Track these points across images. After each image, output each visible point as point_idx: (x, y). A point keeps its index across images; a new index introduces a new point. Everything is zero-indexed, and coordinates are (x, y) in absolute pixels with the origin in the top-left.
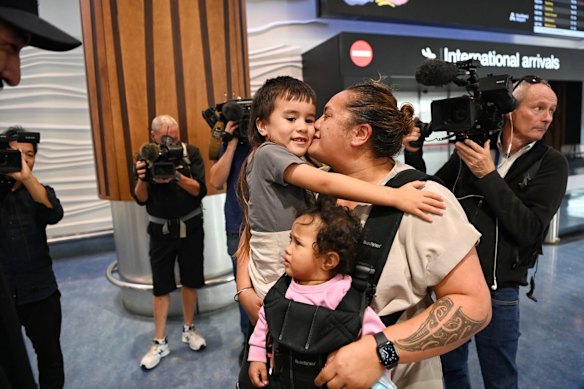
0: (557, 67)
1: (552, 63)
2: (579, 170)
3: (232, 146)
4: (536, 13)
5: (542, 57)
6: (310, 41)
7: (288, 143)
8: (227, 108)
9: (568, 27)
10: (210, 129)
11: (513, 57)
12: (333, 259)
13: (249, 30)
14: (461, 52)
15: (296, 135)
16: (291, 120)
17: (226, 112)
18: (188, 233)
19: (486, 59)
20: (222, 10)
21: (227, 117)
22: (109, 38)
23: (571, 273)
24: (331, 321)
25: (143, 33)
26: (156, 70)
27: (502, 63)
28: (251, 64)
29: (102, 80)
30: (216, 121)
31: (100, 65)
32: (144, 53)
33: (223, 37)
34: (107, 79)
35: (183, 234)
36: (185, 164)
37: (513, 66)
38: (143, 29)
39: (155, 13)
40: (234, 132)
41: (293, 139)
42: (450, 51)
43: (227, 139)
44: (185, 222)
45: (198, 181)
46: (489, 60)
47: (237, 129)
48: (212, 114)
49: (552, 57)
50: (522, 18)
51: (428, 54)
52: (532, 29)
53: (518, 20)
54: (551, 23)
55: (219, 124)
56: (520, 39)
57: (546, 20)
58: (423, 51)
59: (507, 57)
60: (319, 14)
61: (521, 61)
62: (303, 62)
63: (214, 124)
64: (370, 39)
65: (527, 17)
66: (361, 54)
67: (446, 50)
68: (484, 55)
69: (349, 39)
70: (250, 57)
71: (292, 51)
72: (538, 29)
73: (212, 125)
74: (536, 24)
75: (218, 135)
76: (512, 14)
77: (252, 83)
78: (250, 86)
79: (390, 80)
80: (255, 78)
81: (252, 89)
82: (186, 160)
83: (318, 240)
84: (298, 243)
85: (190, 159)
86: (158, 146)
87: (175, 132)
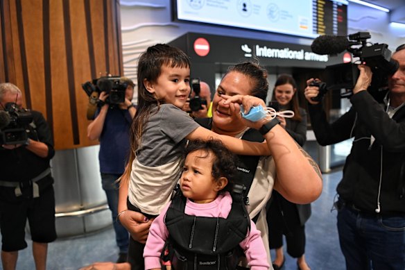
0: (327, 60)
1: (323, 57)
3: (104, 110)
7: (174, 99)
8: (101, 82)
10: (88, 97)
11: (299, 52)
12: (223, 183)
13: (123, 28)
14: (267, 48)
15: (179, 93)
16: (175, 81)
17: (100, 85)
18: (40, 193)
19: (283, 54)
20: (102, 12)
21: (100, 89)
22: (15, 28)
25: (42, 25)
26: (51, 53)
27: (293, 57)
28: (124, 52)
29: (9, 60)
30: (92, 91)
31: (8, 49)
32: (42, 41)
33: (103, 31)
34: (13, 59)
35: (36, 194)
36: (32, 129)
37: (299, 58)
38: (41, 22)
39: (51, 12)
40: (106, 99)
41: (176, 96)
42: (260, 47)
43: (100, 105)
44: (36, 182)
45: (46, 143)
47: (108, 98)
48: (90, 86)
51: (246, 49)
54: (322, 32)
55: (94, 94)
56: (303, 42)
57: (320, 30)
58: (243, 47)
59: (295, 52)
60: (173, 19)
61: (304, 55)
63: (91, 93)
64: (208, 38)
66: (202, 47)
67: (257, 47)
68: (282, 51)
69: (193, 37)
70: (124, 48)
72: (314, 35)
73: (89, 94)
75: (93, 101)
77: (125, 65)
78: (123, 67)
79: (221, 66)
80: (127, 62)
81: (125, 70)
82: (32, 124)
83: (213, 169)
84: (196, 171)
85: (35, 124)
86: (7, 112)
87: (20, 99)
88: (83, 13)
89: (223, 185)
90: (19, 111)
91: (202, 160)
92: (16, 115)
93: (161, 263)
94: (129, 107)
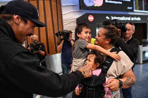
0: (140, 20)
1: (139, 19)
2: (147, 45)
3: (63, 42)
4: (134, 7)
5: (136, 17)
6: (78, 16)
7: (86, 39)
9: (142, 10)
10: (57, 38)
11: (129, 18)
12: (98, 65)
13: (63, 13)
14: (116, 17)
15: (88, 37)
16: (86, 33)
17: (61, 34)
19: (122, 19)
20: (56, 9)
23: (146, 71)
24: (98, 79)
27: (126, 19)
28: (64, 22)
33: (56, 15)
36: (40, 48)
37: (129, 20)
40: (63, 38)
41: (87, 38)
42: (113, 17)
43: (61, 40)
44: (41, 63)
45: (44, 52)
46: (123, 19)
47: (64, 38)
48: (58, 34)
49: (139, 17)
50: (131, 8)
51: (107, 18)
52: (133, 11)
53: (130, 9)
54: (138, 9)
55: (59, 36)
56: (131, 13)
57: (137, 8)
58: (106, 17)
59: (127, 18)
60: (80, 9)
61: (131, 19)
62: (77, 21)
63: (58, 36)
64: (93, 15)
65: (132, 8)
66: (91, 18)
68: (122, 17)
69: (88, 15)
70: (63, 20)
71: (74, 18)
72: (135, 11)
73: (58, 37)
74: (134, 9)
75: (59, 39)
76: (128, 7)
77: (64, 26)
78: (63, 27)
79: (98, 25)
80: (65, 25)
81: (64, 28)
82: (41, 46)
83: (95, 60)
84: (90, 61)
85: (42, 46)
86: (34, 43)
87: (38, 39)
88: (50, 10)
89: (98, 66)
90: (37, 42)
91: (91, 57)
92: (36, 43)
93: (79, 88)
94: (70, 40)
